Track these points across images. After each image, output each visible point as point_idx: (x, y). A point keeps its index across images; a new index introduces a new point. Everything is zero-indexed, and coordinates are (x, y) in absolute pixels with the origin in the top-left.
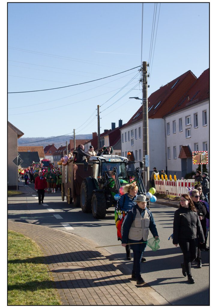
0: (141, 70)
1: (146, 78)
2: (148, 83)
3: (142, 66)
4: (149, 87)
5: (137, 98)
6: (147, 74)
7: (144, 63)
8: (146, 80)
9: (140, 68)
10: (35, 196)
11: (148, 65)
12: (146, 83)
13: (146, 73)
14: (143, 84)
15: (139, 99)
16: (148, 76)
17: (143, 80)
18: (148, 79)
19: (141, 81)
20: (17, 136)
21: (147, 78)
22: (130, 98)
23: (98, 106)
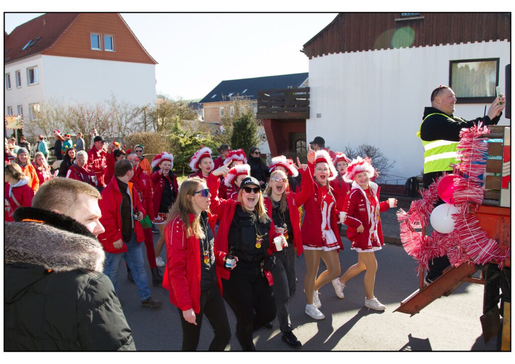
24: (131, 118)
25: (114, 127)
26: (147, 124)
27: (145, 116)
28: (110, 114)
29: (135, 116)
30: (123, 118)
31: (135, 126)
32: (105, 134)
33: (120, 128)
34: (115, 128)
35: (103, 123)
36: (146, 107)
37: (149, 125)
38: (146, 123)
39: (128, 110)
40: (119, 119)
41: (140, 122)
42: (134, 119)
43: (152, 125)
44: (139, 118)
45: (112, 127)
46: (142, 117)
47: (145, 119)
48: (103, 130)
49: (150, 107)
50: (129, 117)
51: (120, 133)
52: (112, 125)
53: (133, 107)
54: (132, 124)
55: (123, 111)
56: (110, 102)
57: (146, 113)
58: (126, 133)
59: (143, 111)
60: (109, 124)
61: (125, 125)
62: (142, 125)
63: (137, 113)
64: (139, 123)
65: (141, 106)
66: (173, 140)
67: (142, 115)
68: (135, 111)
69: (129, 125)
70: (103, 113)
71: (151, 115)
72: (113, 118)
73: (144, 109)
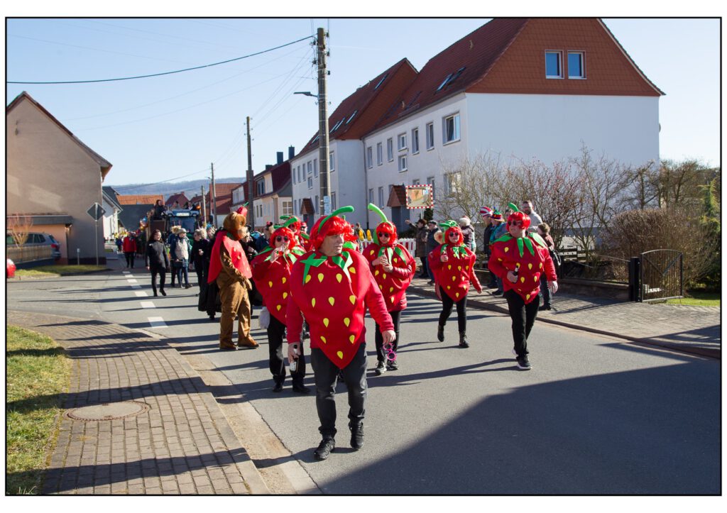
0: (314, 44)
1: (323, 57)
2: (327, 66)
3: (316, 36)
4: (329, 73)
5: (308, 94)
6: (326, 51)
7: (320, 31)
8: (324, 62)
9: (312, 40)
10: (129, 272)
11: (328, 35)
12: (324, 66)
13: (324, 48)
14: (319, 68)
15: (311, 95)
16: (328, 54)
17: (319, 60)
18: (327, 59)
19: (315, 62)
20: (100, 169)
21: (326, 57)
22: (295, 93)
23: (248, 118)
24: (617, 190)
25: (585, 205)
26: (645, 200)
27: (643, 186)
28: (579, 183)
29: (623, 185)
30: (602, 189)
31: (623, 205)
32: (569, 218)
33: (595, 207)
34: (587, 208)
35: (565, 199)
36: (644, 170)
37: (650, 203)
38: (644, 198)
39: (611, 175)
40: (594, 191)
41: (633, 197)
42: (621, 192)
43: (657, 202)
44: (631, 190)
45: (582, 205)
46: (636, 188)
47: (642, 191)
48: (566, 212)
49: (654, 169)
50: (613, 186)
51: (596, 215)
52: (581, 201)
53: (621, 169)
54: (617, 201)
55: (603, 177)
56: (579, 161)
57: (646, 179)
58: (606, 217)
59: (639, 177)
60: (578, 200)
61: (604, 203)
62: (636, 202)
63: (626, 181)
64: (631, 200)
65: (635, 168)
66: (706, 227)
67: (637, 183)
68: (625, 177)
69: (612, 203)
70: (567, 180)
71: (654, 183)
72: (583, 191)
73: (640, 173)
